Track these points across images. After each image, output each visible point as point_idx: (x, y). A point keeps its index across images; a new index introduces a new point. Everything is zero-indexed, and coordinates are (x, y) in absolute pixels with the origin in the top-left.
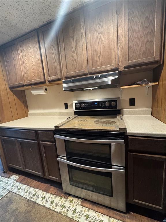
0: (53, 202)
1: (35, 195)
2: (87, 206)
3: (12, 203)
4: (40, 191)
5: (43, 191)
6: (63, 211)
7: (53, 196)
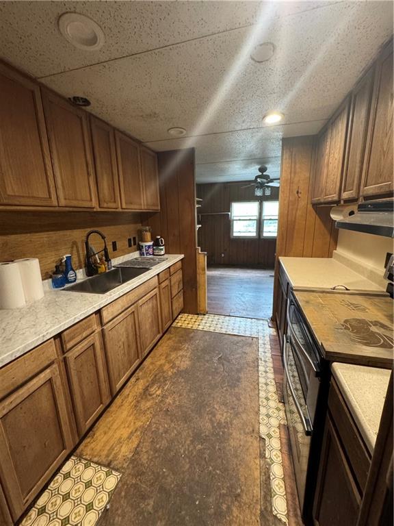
0: (267, 384)
1: (265, 361)
2: (282, 433)
3: (250, 346)
4: (271, 365)
5: (273, 368)
6: (263, 401)
7: (273, 383)
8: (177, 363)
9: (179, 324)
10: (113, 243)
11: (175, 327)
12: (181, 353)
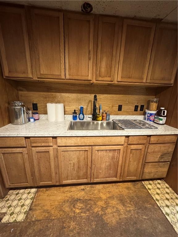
8: (109, 210)
9: (150, 187)
10: (119, 106)
11: (143, 185)
12: (120, 207)
